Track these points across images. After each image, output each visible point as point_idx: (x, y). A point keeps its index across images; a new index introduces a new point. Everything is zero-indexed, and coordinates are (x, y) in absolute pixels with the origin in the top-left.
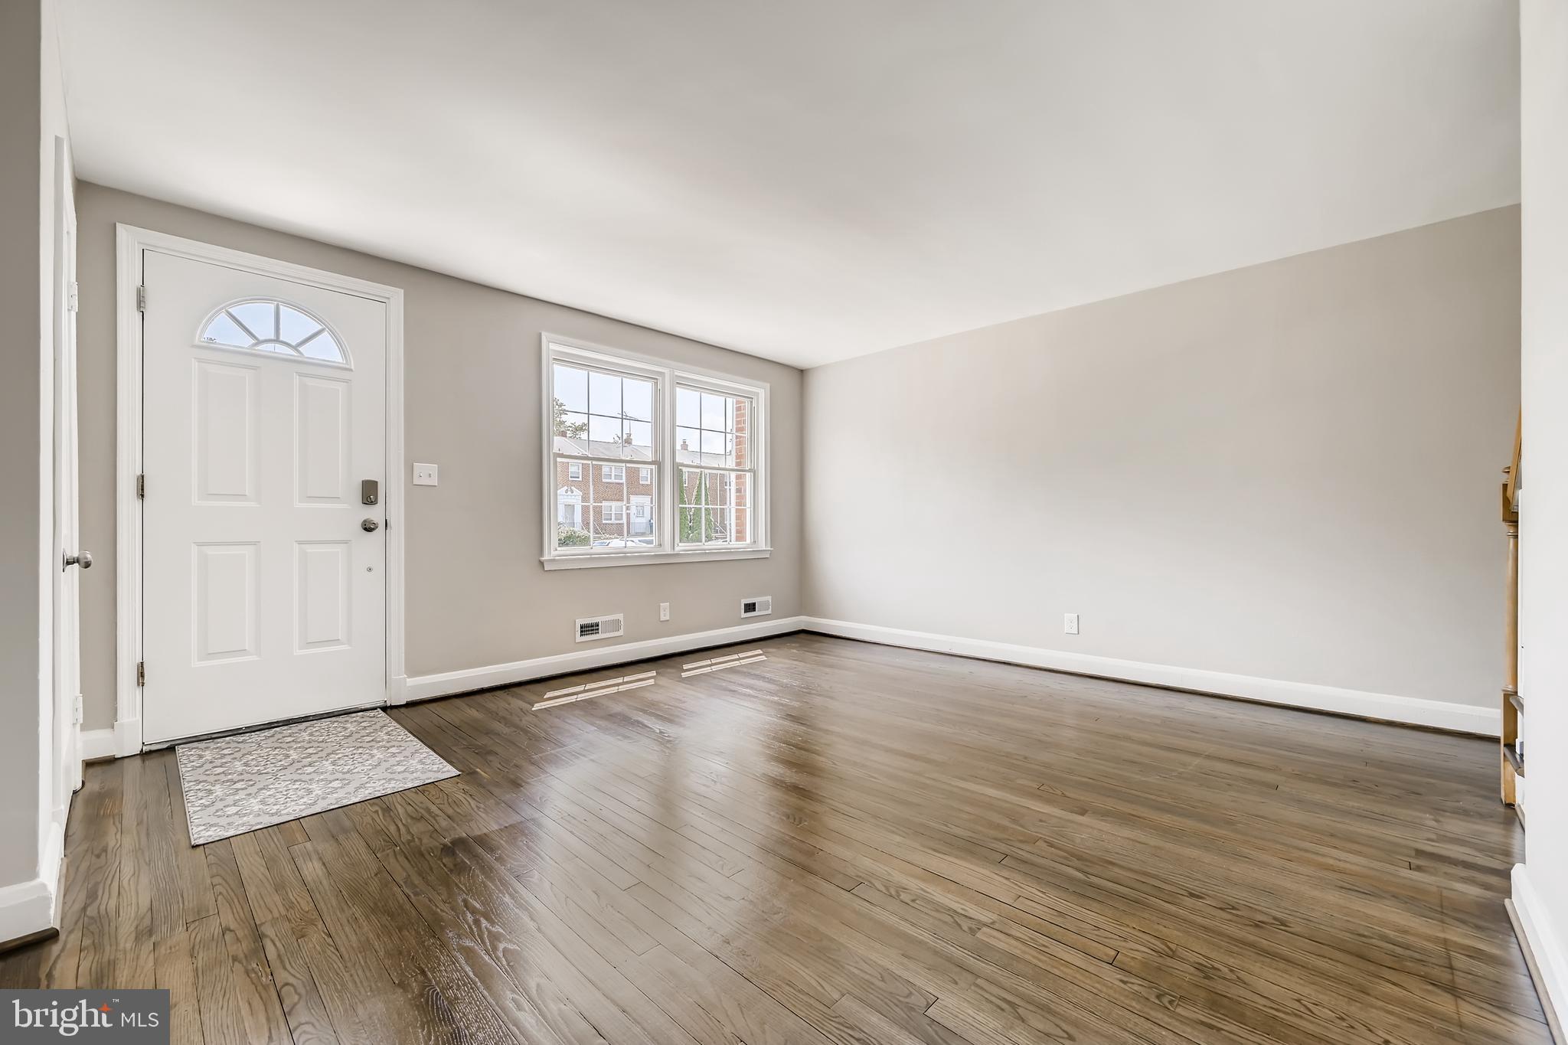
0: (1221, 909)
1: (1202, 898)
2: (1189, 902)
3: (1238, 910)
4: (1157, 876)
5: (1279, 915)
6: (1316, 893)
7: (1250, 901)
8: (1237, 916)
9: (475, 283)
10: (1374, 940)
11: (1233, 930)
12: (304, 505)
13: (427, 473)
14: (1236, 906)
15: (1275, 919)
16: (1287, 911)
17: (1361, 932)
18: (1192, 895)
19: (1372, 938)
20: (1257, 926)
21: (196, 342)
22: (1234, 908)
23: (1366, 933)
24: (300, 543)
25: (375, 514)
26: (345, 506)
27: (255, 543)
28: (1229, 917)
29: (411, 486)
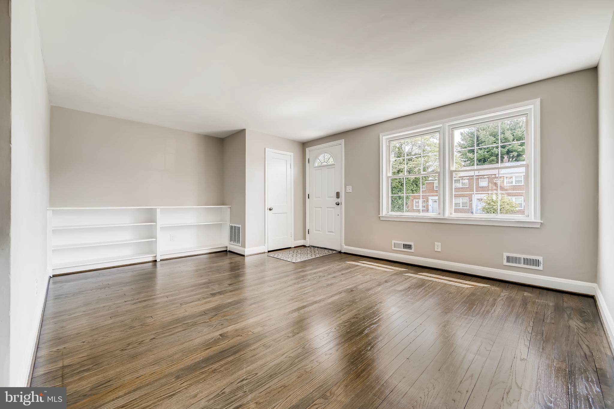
0: (143, 341)
1: (150, 340)
2: (153, 337)
3: (138, 344)
4: (169, 336)
5: (125, 352)
6: (118, 370)
7: (137, 349)
8: (137, 343)
9: (358, 129)
10: (91, 366)
11: (134, 339)
12: (328, 199)
13: (349, 189)
14: (139, 345)
15: (126, 350)
16: (124, 355)
17: (96, 366)
18: (154, 338)
19: (92, 367)
20: (129, 344)
21: (314, 167)
22: (139, 344)
23: (95, 367)
24: (327, 208)
25: (339, 200)
26: (334, 199)
27: (321, 207)
28: (138, 341)
29: (346, 193)
